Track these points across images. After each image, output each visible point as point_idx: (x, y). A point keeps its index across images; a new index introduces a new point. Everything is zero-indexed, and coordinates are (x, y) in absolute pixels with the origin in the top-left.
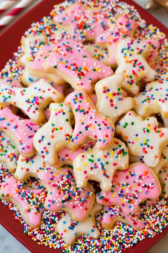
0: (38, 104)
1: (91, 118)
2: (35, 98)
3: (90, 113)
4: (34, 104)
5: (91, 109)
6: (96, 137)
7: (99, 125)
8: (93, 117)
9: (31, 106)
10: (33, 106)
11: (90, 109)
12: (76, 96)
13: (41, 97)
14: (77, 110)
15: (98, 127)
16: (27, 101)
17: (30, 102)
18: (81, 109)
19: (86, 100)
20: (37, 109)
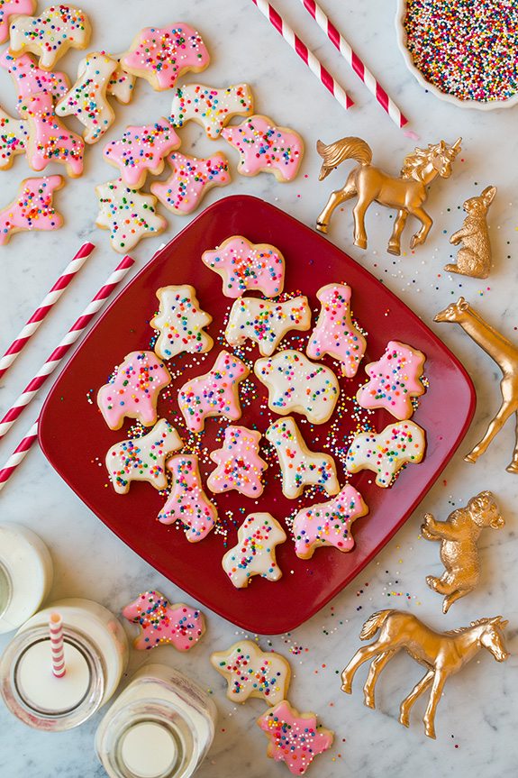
0: (14, 148)
1: (193, 498)
2: (14, 139)
3: (193, 491)
4: (9, 147)
5: (197, 487)
6: (190, 523)
7: (200, 511)
8: (196, 499)
9: (4, 146)
10: (6, 149)
11: (195, 486)
12: (184, 463)
13: (22, 144)
14: (178, 482)
15: (197, 514)
16: (2, 137)
17: (5, 141)
18: (184, 482)
19: (194, 473)
20: (9, 154)
